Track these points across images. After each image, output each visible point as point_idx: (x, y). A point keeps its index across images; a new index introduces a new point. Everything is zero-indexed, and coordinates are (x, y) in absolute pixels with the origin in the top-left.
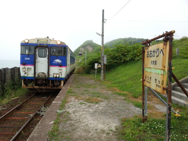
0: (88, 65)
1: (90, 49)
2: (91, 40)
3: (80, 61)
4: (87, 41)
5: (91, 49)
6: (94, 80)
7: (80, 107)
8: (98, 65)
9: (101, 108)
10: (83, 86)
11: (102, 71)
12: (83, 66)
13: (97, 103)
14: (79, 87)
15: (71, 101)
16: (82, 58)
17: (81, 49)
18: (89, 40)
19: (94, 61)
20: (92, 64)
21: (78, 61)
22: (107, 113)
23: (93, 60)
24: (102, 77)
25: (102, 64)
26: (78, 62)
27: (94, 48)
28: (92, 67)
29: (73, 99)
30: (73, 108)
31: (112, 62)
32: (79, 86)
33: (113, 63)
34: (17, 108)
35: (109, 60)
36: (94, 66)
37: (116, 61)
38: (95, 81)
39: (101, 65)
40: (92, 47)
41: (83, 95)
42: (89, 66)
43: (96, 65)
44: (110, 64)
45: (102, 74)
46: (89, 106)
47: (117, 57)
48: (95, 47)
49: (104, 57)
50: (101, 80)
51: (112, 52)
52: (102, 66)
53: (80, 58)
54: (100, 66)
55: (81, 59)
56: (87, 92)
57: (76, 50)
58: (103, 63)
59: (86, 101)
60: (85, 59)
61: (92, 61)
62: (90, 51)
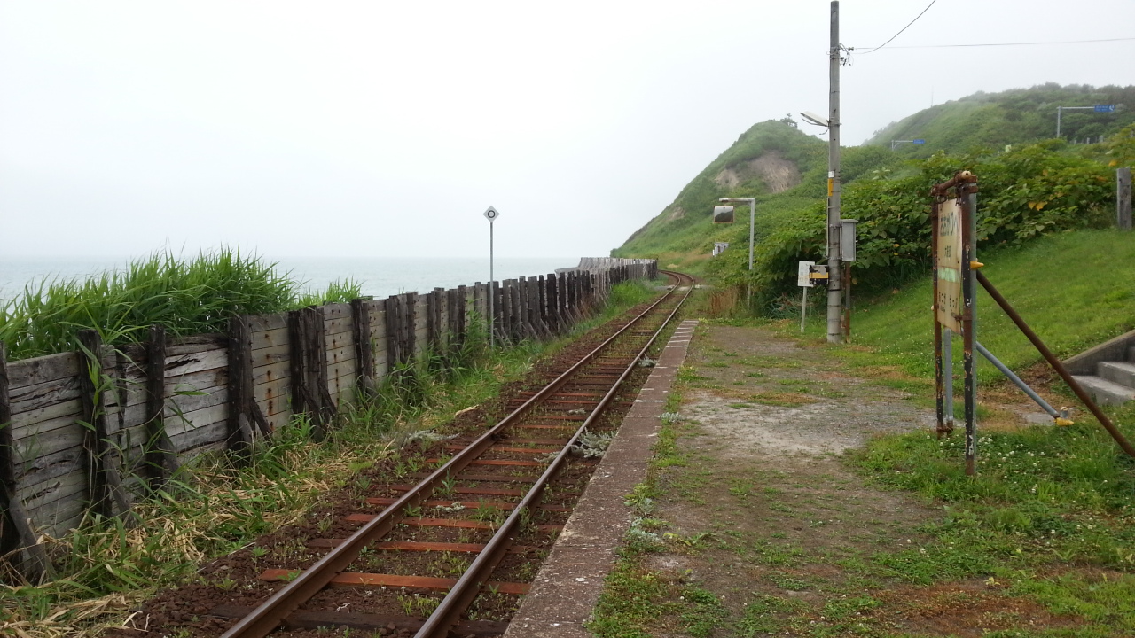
0: (764, 270)
1: (779, 175)
2: (787, 121)
3: (714, 252)
4: (756, 127)
5: (785, 172)
6: (792, 344)
7: (732, 413)
8: (812, 270)
9: (808, 417)
10: (743, 363)
11: (833, 299)
12: (737, 280)
13: (797, 405)
14: (724, 366)
15: (699, 400)
16: (726, 232)
17: (719, 178)
18: (771, 122)
19: (795, 249)
20: (785, 265)
21: (708, 249)
22: (828, 427)
23: (790, 249)
24: (831, 328)
25: (833, 264)
26: (707, 257)
27: (806, 169)
28: (784, 282)
29: (705, 395)
30: (709, 414)
31: (889, 250)
32: (725, 362)
33: (901, 256)
34: (492, 436)
35: (877, 241)
36: (796, 278)
37: (913, 246)
38: (797, 346)
39: (828, 270)
40: (794, 160)
41: (744, 387)
42: (770, 276)
43: (804, 266)
44: (881, 264)
45: (832, 313)
46: (766, 413)
47: (921, 227)
48: (809, 158)
49: (839, 227)
50: (830, 338)
51: (891, 198)
52: (835, 271)
53: (719, 234)
54: (822, 274)
55: (724, 239)
56: (762, 379)
57: (694, 183)
58: (840, 261)
59: (755, 402)
60: (748, 239)
61: (783, 252)
62: (781, 188)
